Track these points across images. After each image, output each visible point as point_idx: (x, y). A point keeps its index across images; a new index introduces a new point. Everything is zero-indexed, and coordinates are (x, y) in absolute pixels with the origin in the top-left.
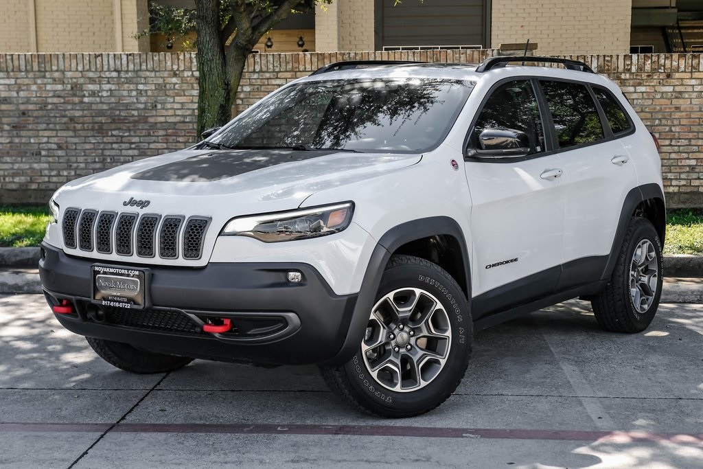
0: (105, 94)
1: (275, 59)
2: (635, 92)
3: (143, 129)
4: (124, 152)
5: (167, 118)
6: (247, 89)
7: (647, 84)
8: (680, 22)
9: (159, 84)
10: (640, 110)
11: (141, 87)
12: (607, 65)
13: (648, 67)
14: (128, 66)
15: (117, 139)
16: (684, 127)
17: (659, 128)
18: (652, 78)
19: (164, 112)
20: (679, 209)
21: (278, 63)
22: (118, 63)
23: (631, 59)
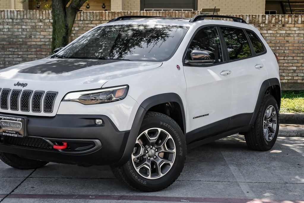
0: (5, 30)
1: (91, 14)
2: (267, 33)
3: (24, 48)
4: (15, 59)
5: (37, 42)
6: (77, 29)
7: (273, 29)
9: (33, 26)
10: (269, 42)
11: (24, 27)
12: (254, 20)
13: (273, 21)
14: (17, 17)
15: (11, 53)
16: (291, 51)
17: (279, 51)
18: (275, 27)
19: (35, 40)
20: (288, 91)
21: (92, 16)
22: (12, 15)
23: (265, 17)
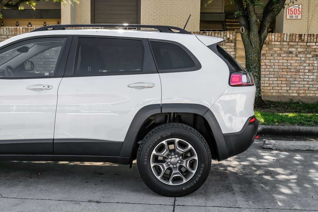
8: (226, 20)
